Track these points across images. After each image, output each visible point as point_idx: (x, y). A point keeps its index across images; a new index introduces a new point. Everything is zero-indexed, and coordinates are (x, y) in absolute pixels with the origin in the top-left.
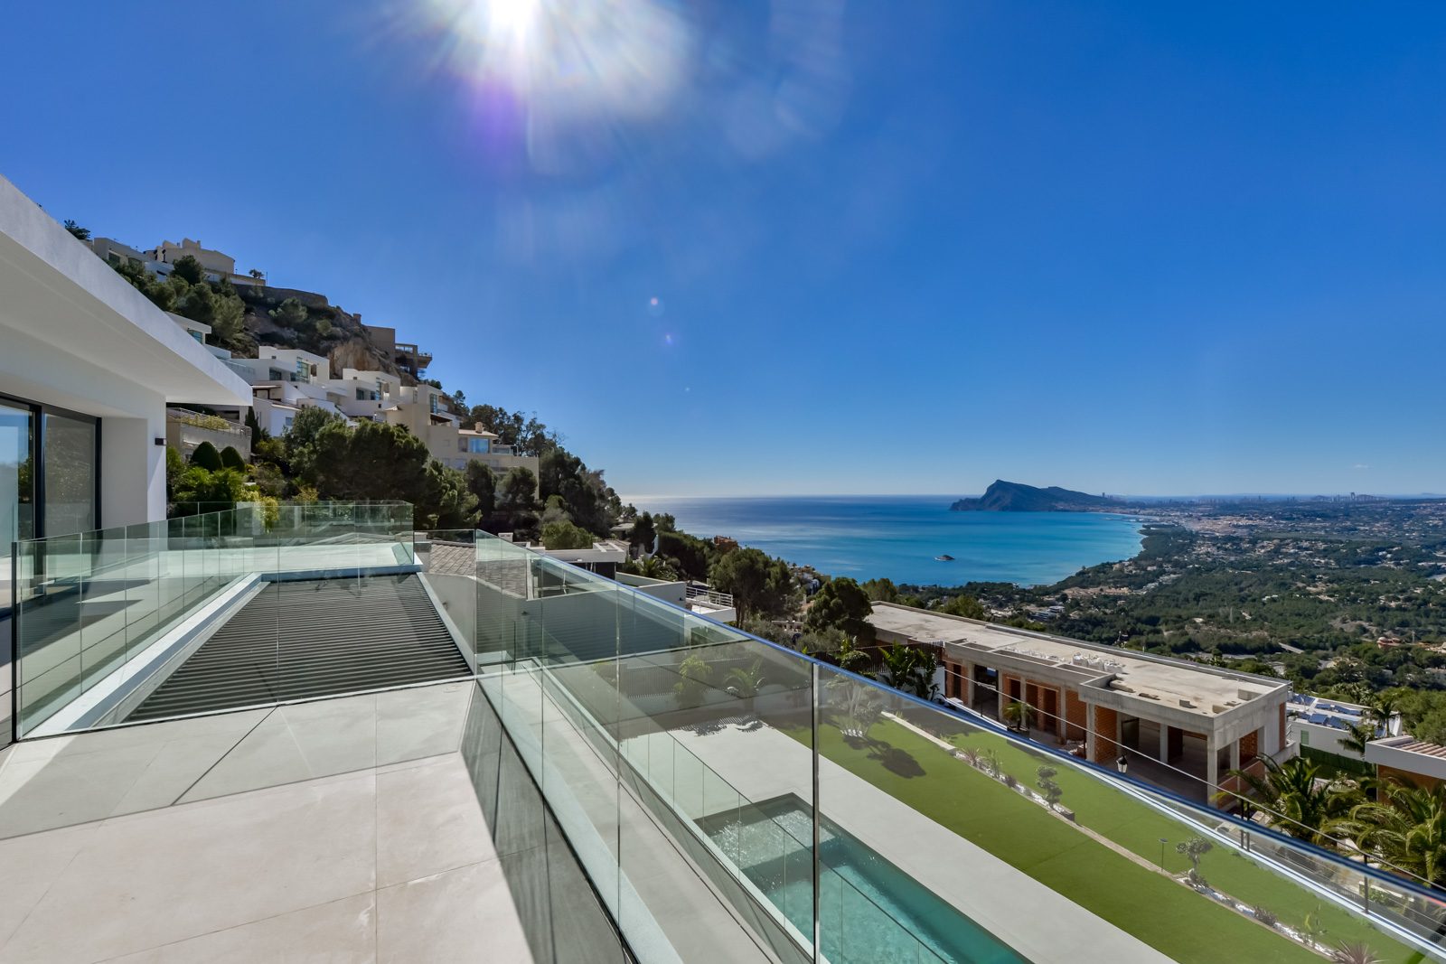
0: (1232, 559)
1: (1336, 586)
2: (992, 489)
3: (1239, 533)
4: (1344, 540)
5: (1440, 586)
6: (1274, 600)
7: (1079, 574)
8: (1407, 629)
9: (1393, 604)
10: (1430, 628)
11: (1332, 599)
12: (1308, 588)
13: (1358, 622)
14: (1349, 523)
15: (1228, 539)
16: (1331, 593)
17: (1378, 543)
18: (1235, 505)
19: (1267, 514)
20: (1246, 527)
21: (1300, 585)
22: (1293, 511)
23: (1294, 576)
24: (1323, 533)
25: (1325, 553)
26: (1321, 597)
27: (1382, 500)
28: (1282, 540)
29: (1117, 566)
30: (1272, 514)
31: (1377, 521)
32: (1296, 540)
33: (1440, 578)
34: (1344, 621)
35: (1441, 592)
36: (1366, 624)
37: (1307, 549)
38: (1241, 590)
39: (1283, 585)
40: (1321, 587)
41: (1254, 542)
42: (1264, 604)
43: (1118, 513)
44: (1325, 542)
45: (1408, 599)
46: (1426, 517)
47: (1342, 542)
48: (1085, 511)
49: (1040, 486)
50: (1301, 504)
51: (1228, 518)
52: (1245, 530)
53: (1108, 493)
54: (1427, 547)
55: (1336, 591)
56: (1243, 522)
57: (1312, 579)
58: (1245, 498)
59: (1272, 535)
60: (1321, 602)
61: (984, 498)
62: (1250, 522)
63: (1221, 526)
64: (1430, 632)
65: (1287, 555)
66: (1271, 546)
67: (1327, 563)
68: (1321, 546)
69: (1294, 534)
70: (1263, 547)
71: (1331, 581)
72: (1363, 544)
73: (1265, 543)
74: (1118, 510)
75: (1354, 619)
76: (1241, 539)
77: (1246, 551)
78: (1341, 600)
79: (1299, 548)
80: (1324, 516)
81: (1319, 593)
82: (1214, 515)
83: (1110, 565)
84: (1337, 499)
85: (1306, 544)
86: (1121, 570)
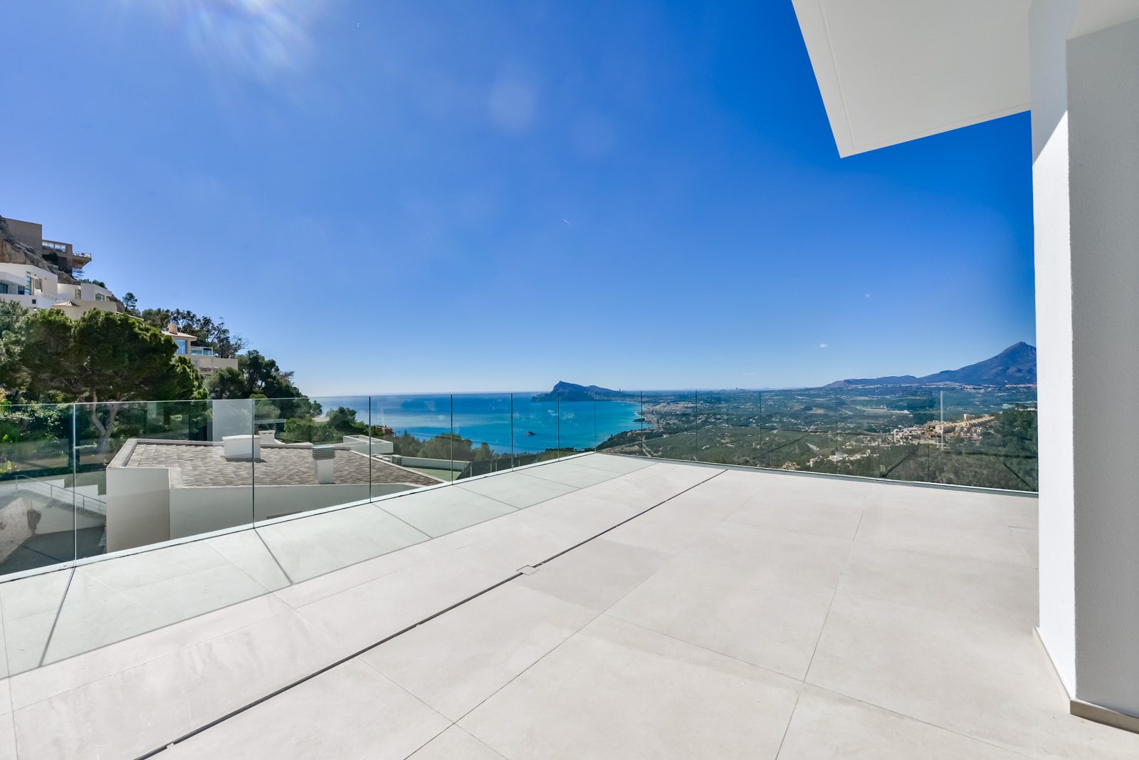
0: (686, 426)
1: (733, 439)
2: (557, 387)
3: (689, 411)
4: (735, 413)
5: (775, 435)
6: (707, 448)
7: (609, 440)
8: (764, 460)
9: (758, 447)
10: (774, 458)
11: (733, 446)
12: (722, 441)
13: (745, 458)
14: (736, 405)
15: (684, 415)
16: (732, 442)
17: (749, 415)
18: (685, 396)
19: (700, 400)
20: (691, 407)
21: (718, 439)
22: (712, 398)
23: (716, 435)
24: (725, 410)
25: (727, 421)
26: (728, 445)
27: (749, 392)
28: (708, 414)
29: (630, 433)
30: (702, 400)
31: (748, 403)
32: (714, 414)
33: (775, 432)
34: (739, 458)
35: (776, 439)
36: (748, 458)
37: (719, 419)
38: (692, 444)
39: (711, 440)
40: (727, 440)
41: (695, 416)
42: (703, 450)
43: (628, 401)
44: (727, 415)
45: (764, 444)
46: (767, 400)
47: (734, 415)
48: (610, 400)
49: (585, 386)
50: (716, 394)
51: (683, 402)
52: (691, 410)
53: (622, 390)
54: (768, 416)
55: (734, 442)
56: (690, 405)
57: (723, 437)
58: (690, 392)
59: (705, 412)
60: (728, 448)
61: (552, 393)
62: (693, 405)
63: (679, 407)
64: (774, 460)
65: (711, 423)
66: (703, 418)
67: (728, 426)
68: (726, 417)
69: (712, 411)
70: (700, 419)
71: (731, 436)
72: (742, 416)
73: (701, 417)
74: (628, 399)
75: (743, 456)
76: (688, 414)
77: (692, 421)
78: (736, 447)
79: (717, 419)
80: (726, 401)
81: (726, 443)
82: (675, 402)
83: (626, 433)
84: (731, 391)
85: (719, 416)
86: (632, 435)
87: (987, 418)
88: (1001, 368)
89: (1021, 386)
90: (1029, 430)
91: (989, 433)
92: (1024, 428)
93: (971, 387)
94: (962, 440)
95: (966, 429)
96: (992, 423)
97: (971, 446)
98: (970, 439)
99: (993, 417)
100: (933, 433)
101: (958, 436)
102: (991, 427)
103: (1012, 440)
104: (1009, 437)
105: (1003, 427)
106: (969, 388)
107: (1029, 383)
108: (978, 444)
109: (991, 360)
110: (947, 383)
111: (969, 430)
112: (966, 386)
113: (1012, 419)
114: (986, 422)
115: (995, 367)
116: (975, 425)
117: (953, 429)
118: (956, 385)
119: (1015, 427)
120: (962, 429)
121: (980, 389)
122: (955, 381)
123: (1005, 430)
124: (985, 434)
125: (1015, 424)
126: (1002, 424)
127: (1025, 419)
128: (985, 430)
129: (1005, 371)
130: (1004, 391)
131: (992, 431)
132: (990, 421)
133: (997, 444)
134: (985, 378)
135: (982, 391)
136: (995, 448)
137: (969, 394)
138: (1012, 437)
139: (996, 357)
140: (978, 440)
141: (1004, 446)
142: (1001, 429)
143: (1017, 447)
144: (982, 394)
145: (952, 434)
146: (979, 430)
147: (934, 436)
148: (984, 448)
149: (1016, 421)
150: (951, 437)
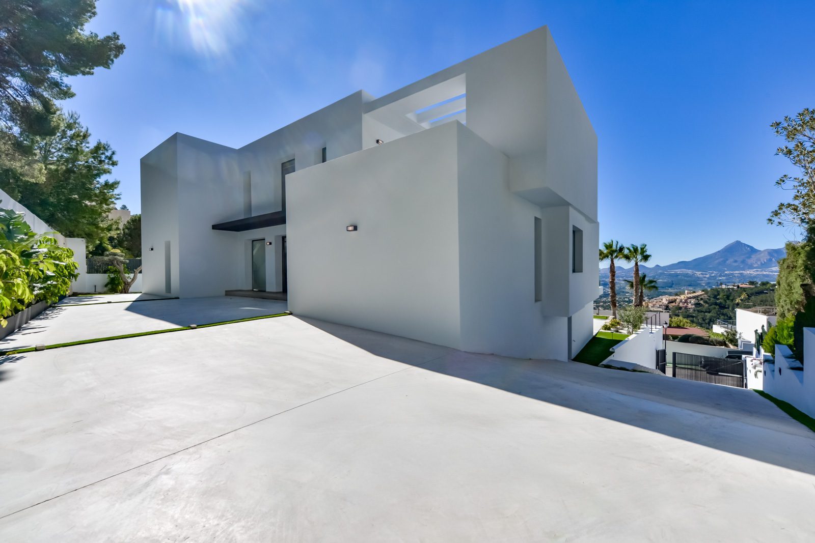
87: (699, 293)
88: (722, 259)
89: (736, 272)
90: (727, 301)
91: (700, 303)
92: (724, 300)
93: (700, 273)
94: (680, 308)
95: (684, 301)
96: (702, 297)
97: (686, 312)
98: (686, 308)
99: (703, 293)
100: (661, 303)
101: (678, 305)
102: (702, 299)
103: (715, 308)
104: (713, 306)
105: (710, 300)
106: (698, 274)
107: (743, 270)
108: (691, 310)
109: (715, 254)
110: (683, 270)
111: (686, 302)
112: (696, 272)
113: (716, 293)
114: (699, 296)
115: (717, 259)
116: (690, 298)
117: (675, 301)
118: (690, 272)
119: (718, 299)
120: (681, 301)
121: (706, 274)
122: (689, 269)
123: (711, 301)
124: (697, 305)
125: (718, 297)
126: (709, 297)
127: (725, 294)
128: (697, 302)
129: (725, 261)
130: (724, 276)
131: (702, 302)
132: (701, 295)
133: (704, 311)
134: (711, 266)
135: (708, 276)
136: (703, 313)
137: (698, 278)
138: (715, 306)
139: (719, 251)
140: (691, 308)
141: (709, 312)
142: (708, 300)
143: (718, 313)
144: (708, 278)
145: (674, 304)
146: (693, 301)
147: (661, 305)
148: (695, 314)
149: (719, 295)
150: (673, 306)
